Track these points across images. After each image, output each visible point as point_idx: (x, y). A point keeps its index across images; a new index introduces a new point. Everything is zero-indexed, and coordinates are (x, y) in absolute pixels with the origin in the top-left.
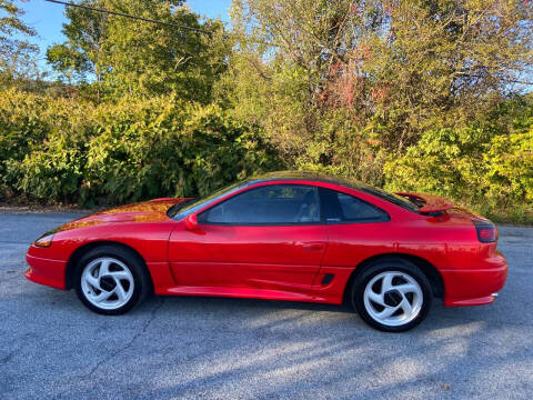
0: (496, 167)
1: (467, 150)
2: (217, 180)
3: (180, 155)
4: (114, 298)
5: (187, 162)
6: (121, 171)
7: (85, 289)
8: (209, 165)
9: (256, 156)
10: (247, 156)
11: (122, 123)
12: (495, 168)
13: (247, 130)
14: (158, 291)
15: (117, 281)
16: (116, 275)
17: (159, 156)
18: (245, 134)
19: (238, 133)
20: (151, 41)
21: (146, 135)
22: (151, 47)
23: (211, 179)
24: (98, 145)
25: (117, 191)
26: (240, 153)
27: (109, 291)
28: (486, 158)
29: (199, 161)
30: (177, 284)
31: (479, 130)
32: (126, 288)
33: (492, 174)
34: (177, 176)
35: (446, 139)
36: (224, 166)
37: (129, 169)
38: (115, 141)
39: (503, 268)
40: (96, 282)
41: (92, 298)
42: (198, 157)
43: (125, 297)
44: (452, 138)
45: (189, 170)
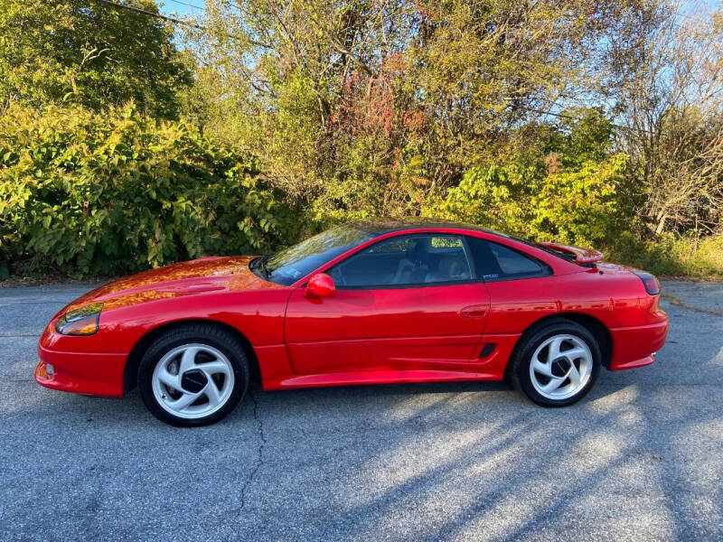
0: (546, 214)
1: (517, 192)
2: (213, 232)
3: (154, 195)
4: (203, 401)
5: (167, 205)
6: (54, 221)
7: (158, 392)
8: (198, 209)
9: (261, 197)
10: (249, 197)
11: (47, 145)
12: (543, 213)
13: (240, 160)
14: (267, 385)
15: (209, 377)
16: (206, 368)
17: (119, 197)
18: (239, 165)
19: (228, 164)
20: (49, 20)
21: (92, 165)
22: (48, 28)
23: (203, 229)
24: (12, 180)
25: (53, 251)
26: (239, 193)
27: (196, 391)
28: (534, 202)
29: (183, 203)
30: (294, 372)
31: (531, 168)
32: (220, 385)
33: (539, 220)
34: (149, 227)
35: (496, 180)
36: (220, 211)
37: (69, 217)
38: (40, 174)
39: (665, 323)
40: (175, 381)
41: (168, 405)
42: (181, 199)
43: (220, 398)
44: (502, 178)
45: (168, 217)
